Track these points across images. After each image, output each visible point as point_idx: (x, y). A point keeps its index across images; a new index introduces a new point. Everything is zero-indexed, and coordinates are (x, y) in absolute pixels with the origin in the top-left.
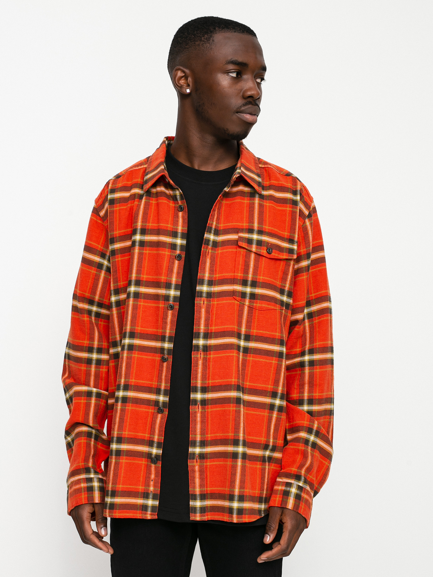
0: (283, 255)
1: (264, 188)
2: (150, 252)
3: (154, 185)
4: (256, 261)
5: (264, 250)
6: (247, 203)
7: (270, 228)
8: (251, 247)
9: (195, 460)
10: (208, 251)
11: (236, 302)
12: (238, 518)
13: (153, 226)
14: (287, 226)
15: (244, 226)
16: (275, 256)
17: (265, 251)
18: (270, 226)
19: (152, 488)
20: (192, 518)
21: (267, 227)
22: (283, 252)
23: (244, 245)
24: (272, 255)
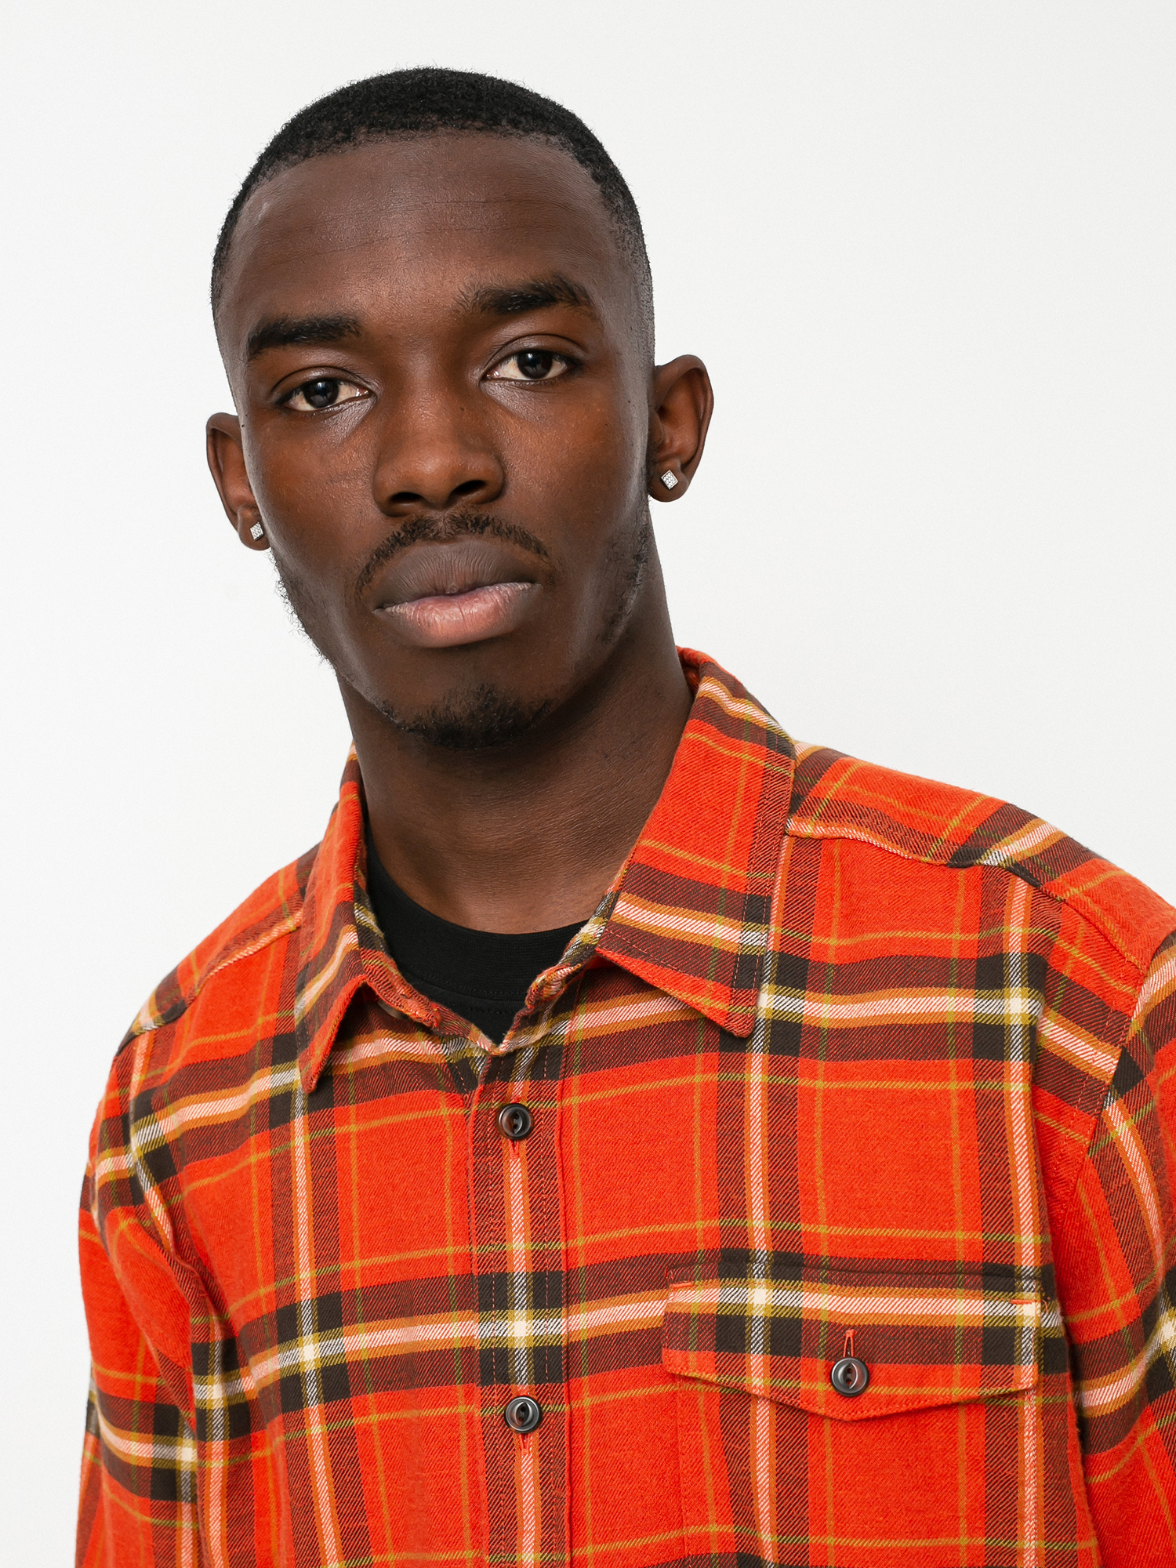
0: (948, 1383)
2: (385, 1416)
3: (348, 1032)
4: (789, 1449)
5: (812, 1378)
6: (707, 1084)
7: (838, 1230)
8: (743, 1370)
13: (371, 1268)
14: (957, 1187)
15: (699, 1235)
16: (891, 1400)
17: (823, 1386)
18: (836, 1223)
21: (823, 1230)
22: (947, 1358)
23: (696, 1362)
24: (875, 1400)
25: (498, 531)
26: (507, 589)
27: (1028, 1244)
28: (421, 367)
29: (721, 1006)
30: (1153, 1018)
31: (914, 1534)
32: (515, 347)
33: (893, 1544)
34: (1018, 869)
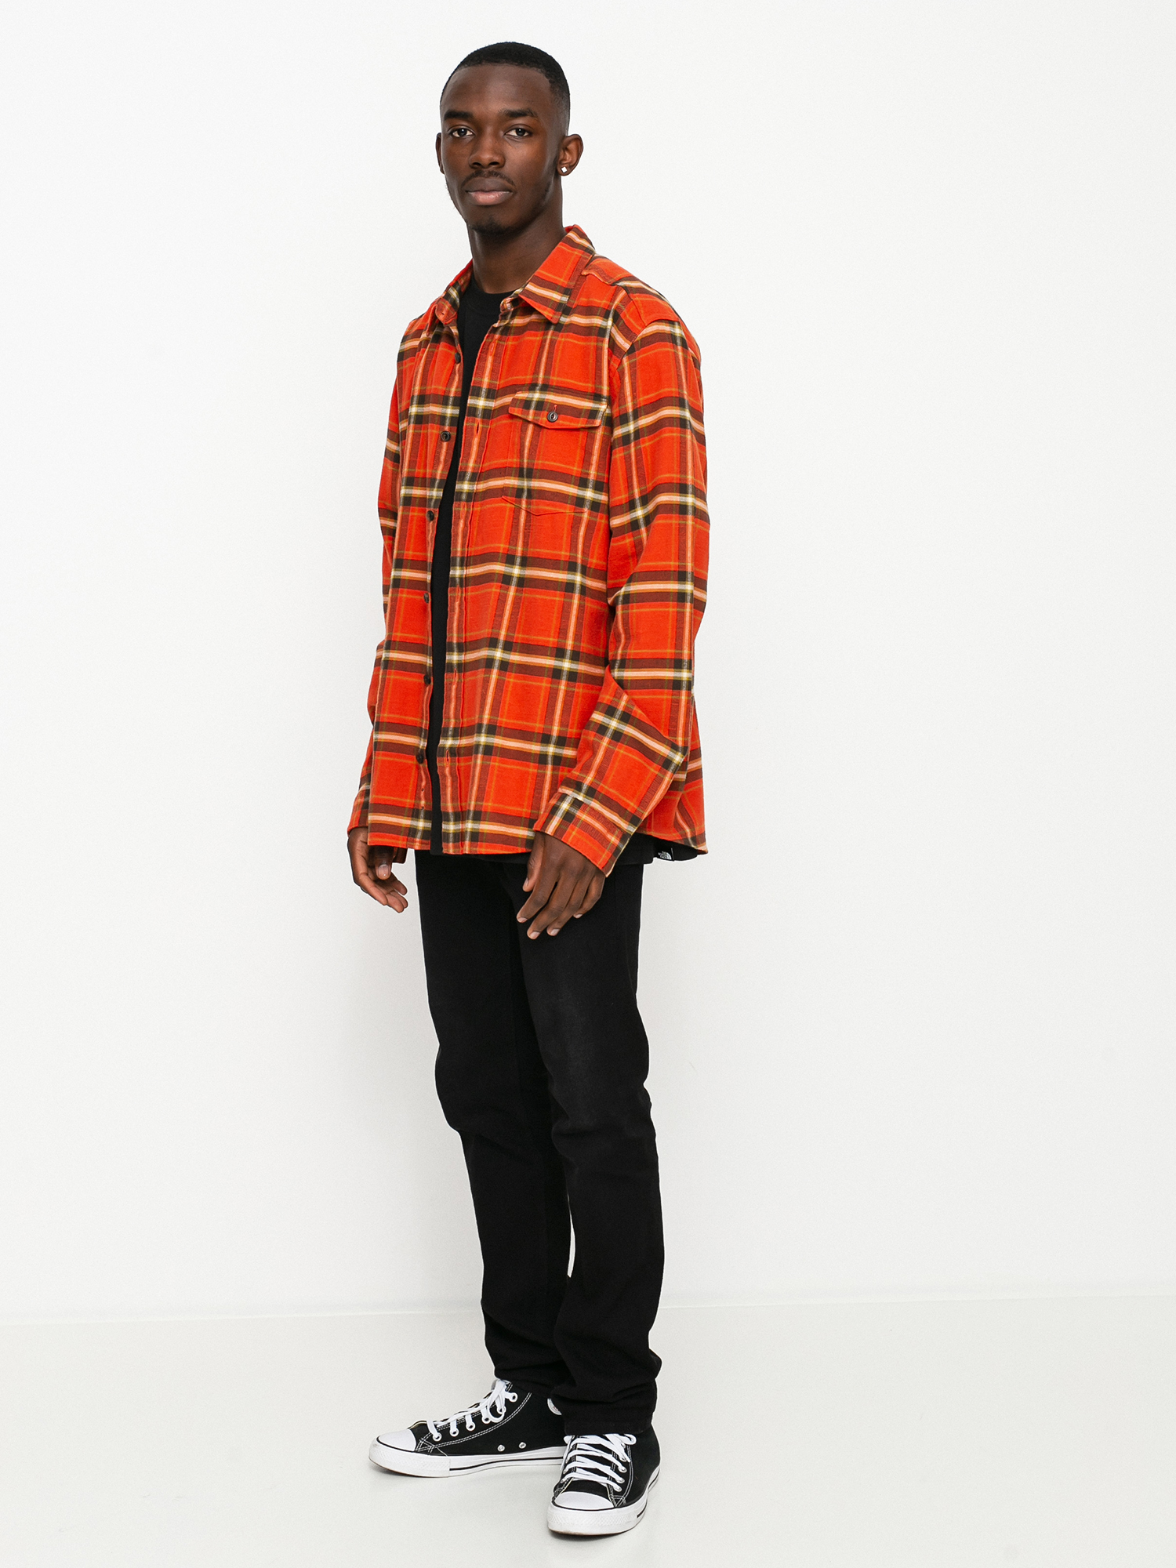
0: (578, 422)
1: (566, 310)
4: (535, 436)
5: (544, 417)
8: (528, 414)
9: (445, 758)
10: (476, 425)
11: (509, 505)
12: (471, 846)
14: (588, 373)
15: (527, 379)
16: (562, 425)
17: (545, 419)
18: (560, 378)
19: (423, 803)
20: (444, 851)
21: (556, 379)
22: (578, 416)
23: (516, 412)
24: (558, 424)
25: (501, 177)
26: (501, 193)
27: (605, 389)
28: (489, 130)
29: (551, 315)
30: (643, 339)
31: (561, 462)
32: (516, 127)
33: (555, 464)
34: (625, 288)
